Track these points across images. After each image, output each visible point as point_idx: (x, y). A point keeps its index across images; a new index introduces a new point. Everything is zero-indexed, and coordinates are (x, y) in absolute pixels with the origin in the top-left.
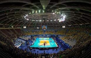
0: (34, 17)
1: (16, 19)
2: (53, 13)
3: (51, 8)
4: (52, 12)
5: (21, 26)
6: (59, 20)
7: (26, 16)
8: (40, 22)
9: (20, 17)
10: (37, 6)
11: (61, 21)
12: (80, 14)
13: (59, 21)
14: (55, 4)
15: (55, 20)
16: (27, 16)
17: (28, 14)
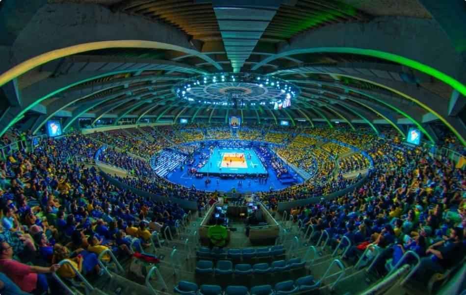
0: (208, 94)
1: (159, 99)
2: (259, 84)
3: (254, 68)
4: (257, 80)
5: (173, 116)
6: (273, 103)
7: (185, 90)
8: (224, 106)
9: (170, 92)
10: (216, 61)
11: (280, 105)
13: (273, 106)
14: (266, 57)
15: (264, 103)
16: (188, 89)
17: (192, 86)
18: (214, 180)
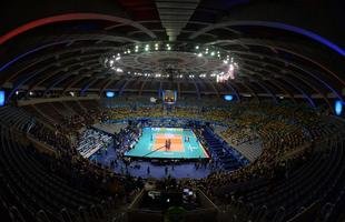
0: (139, 63)
1: (86, 71)
2: (198, 53)
3: (192, 37)
4: (195, 49)
5: (99, 90)
6: (214, 75)
7: (114, 59)
8: (157, 78)
9: (98, 62)
10: (149, 30)
12: (282, 65)
13: (215, 78)
14: (206, 26)
15: (204, 76)
16: (118, 59)
17: (122, 55)
18: (145, 166)
